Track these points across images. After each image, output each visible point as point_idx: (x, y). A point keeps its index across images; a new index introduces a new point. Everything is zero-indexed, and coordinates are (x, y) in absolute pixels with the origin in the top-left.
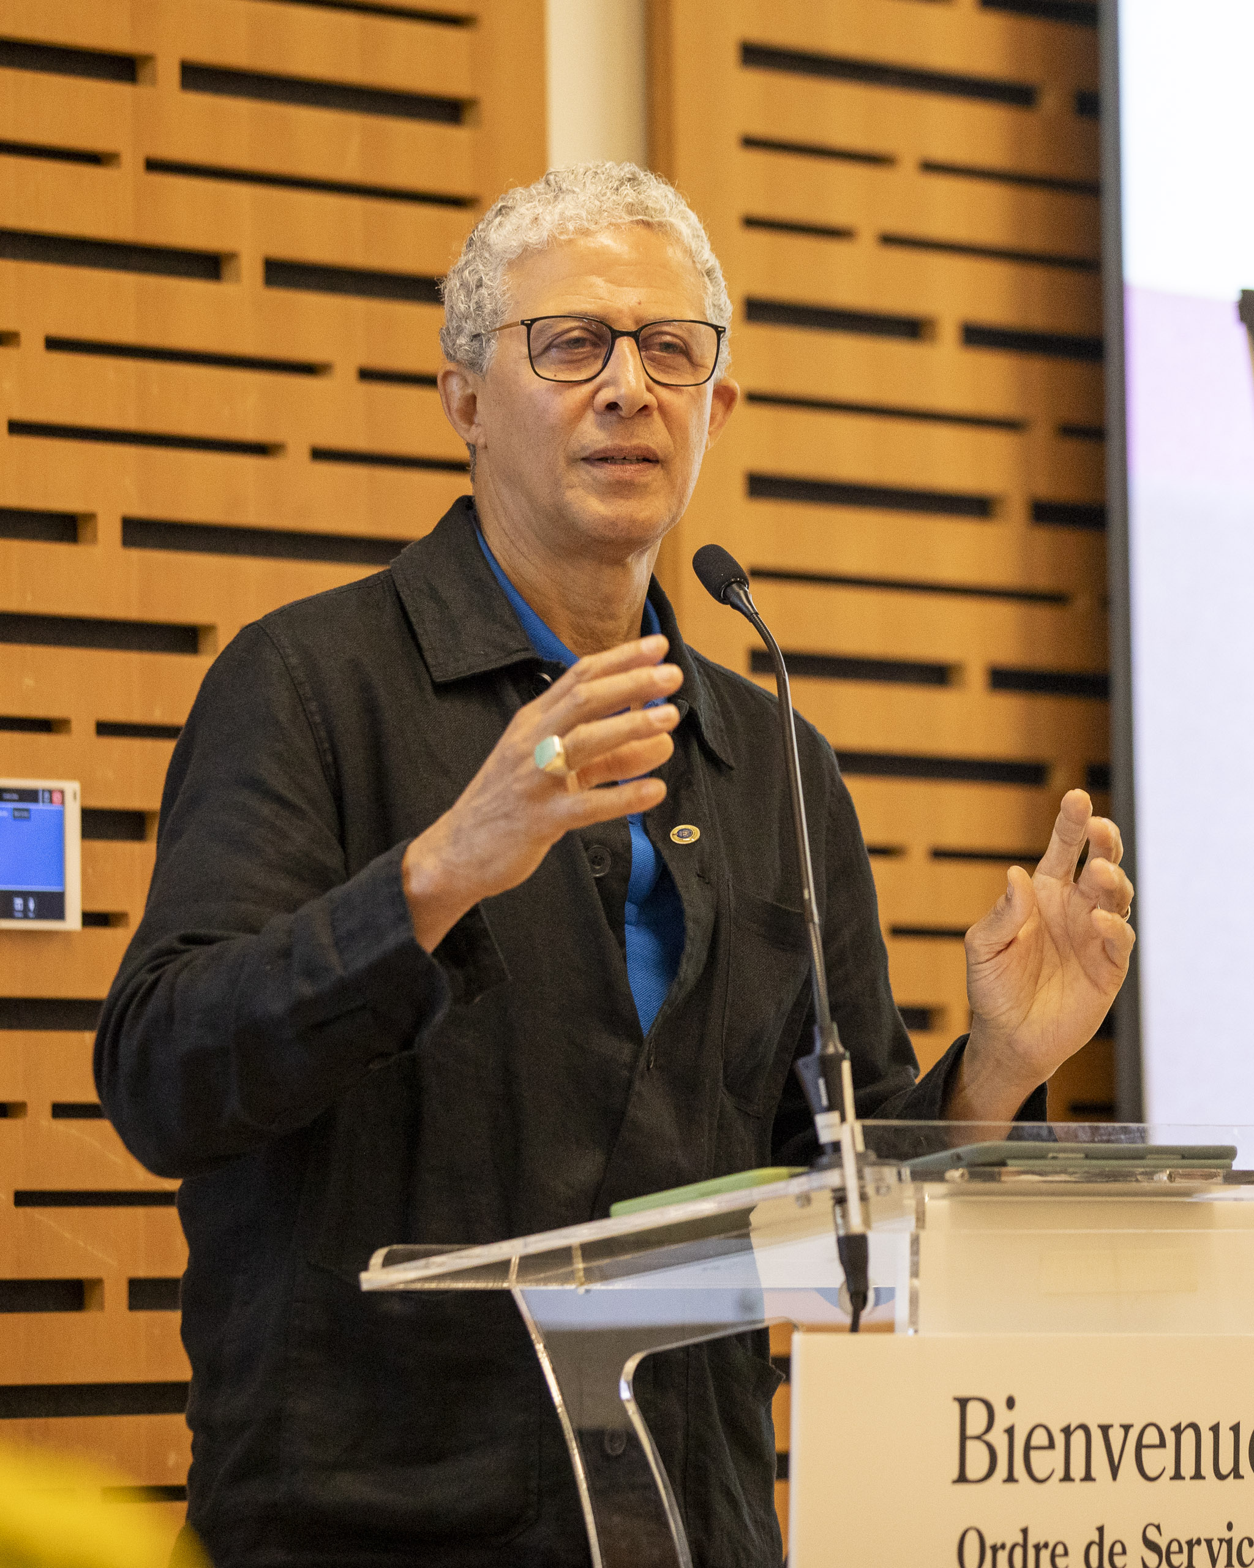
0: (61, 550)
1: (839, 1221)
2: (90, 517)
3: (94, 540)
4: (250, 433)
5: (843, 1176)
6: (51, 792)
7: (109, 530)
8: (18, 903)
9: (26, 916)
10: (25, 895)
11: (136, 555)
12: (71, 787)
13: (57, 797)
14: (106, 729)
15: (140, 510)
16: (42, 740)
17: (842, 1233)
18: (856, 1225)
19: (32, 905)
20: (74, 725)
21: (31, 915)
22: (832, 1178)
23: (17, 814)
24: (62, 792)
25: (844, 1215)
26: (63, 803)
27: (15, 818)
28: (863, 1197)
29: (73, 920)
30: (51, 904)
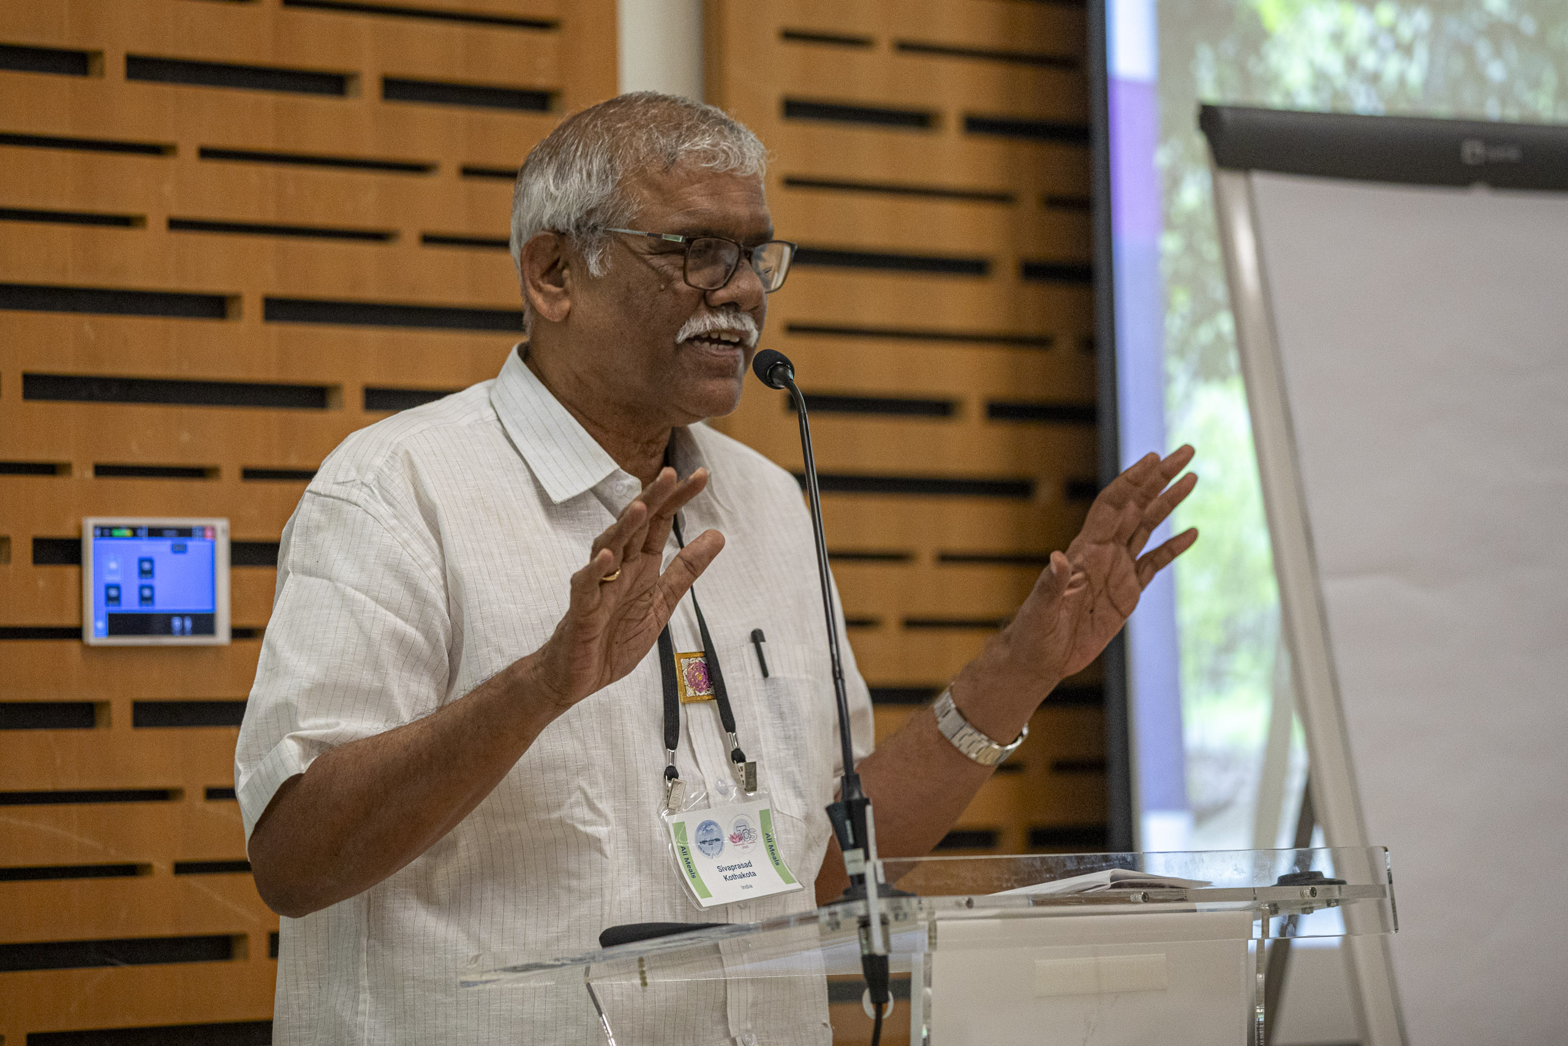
0: (212, 326)
1: (864, 942)
2: (236, 298)
3: (239, 315)
4: (370, 222)
5: (867, 907)
6: (203, 529)
7: (252, 308)
8: (177, 623)
9: (183, 632)
10: (182, 616)
11: (275, 329)
12: (221, 525)
13: (209, 533)
14: (250, 474)
15: (278, 291)
16: (196, 486)
17: (866, 952)
18: (878, 948)
19: (188, 624)
20: (224, 473)
21: (187, 632)
22: (859, 908)
23: (176, 548)
24: (213, 529)
25: (868, 937)
26: (214, 536)
27: (174, 552)
28: (884, 922)
29: (222, 636)
30: (204, 623)
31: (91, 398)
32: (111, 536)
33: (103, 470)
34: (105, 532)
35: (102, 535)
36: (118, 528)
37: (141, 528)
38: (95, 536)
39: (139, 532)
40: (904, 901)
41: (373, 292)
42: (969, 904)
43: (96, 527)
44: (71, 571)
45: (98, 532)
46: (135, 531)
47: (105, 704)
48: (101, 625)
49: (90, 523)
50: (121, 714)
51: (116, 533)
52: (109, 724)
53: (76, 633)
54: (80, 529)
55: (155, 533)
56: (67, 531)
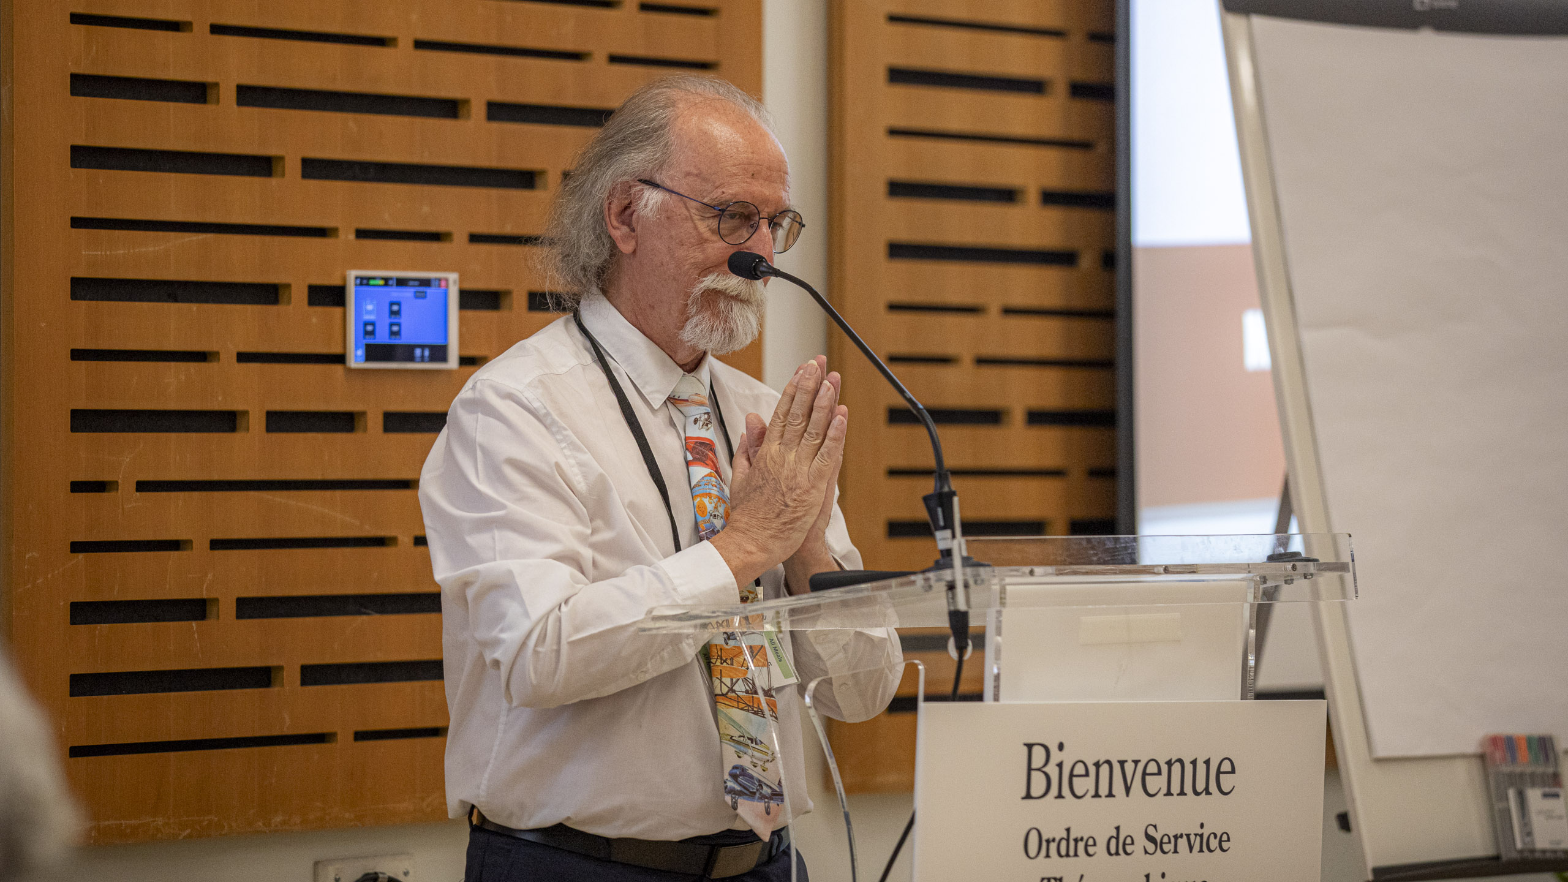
0: (447, 124)
1: (951, 601)
2: (466, 102)
3: (468, 117)
4: (569, 46)
5: (953, 574)
6: (440, 280)
7: (478, 110)
8: (418, 352)
9: (422, 359)
10: (423, 347)
11: (495, 125)
12: (453, 277)
13: (443, 283)
14: (475, 238)
15: (498, 97)
16: (434, 246)
17: (952, 608)
18: (962, 606)
19: (427, 353)
20: (455, 237)
21: (426, 358)
22: (947, 574)
23: (418, 294)
24: (447, 280)
25: (954, 597)
26: (447, 286)
27: (416, 297)
28: (966, 586)
29: (453, 363)
30: (439, 353)
31: (354, 178)
32: (368, 285)
33: (362, 234)
34: (364, 281)
35: (361, 284)
36: (374, 278)
37: (391, 279)
38: (356, 285)
39: (390, 282)
40: (982, 570)
41: (571, 99)
42: (1032, 573)
43: (357, 278)
44: (337, 311)
45: (358, 281)
46: (386, 280)
47: (363, 414)
48: (360, 352)
49: (353, 274)
50: (375, 422)
51: (372, 282)
52: (365, 430)
53: (340, 359)
54: (344, 279)
55: (402, 282)
56: (336, 281)
